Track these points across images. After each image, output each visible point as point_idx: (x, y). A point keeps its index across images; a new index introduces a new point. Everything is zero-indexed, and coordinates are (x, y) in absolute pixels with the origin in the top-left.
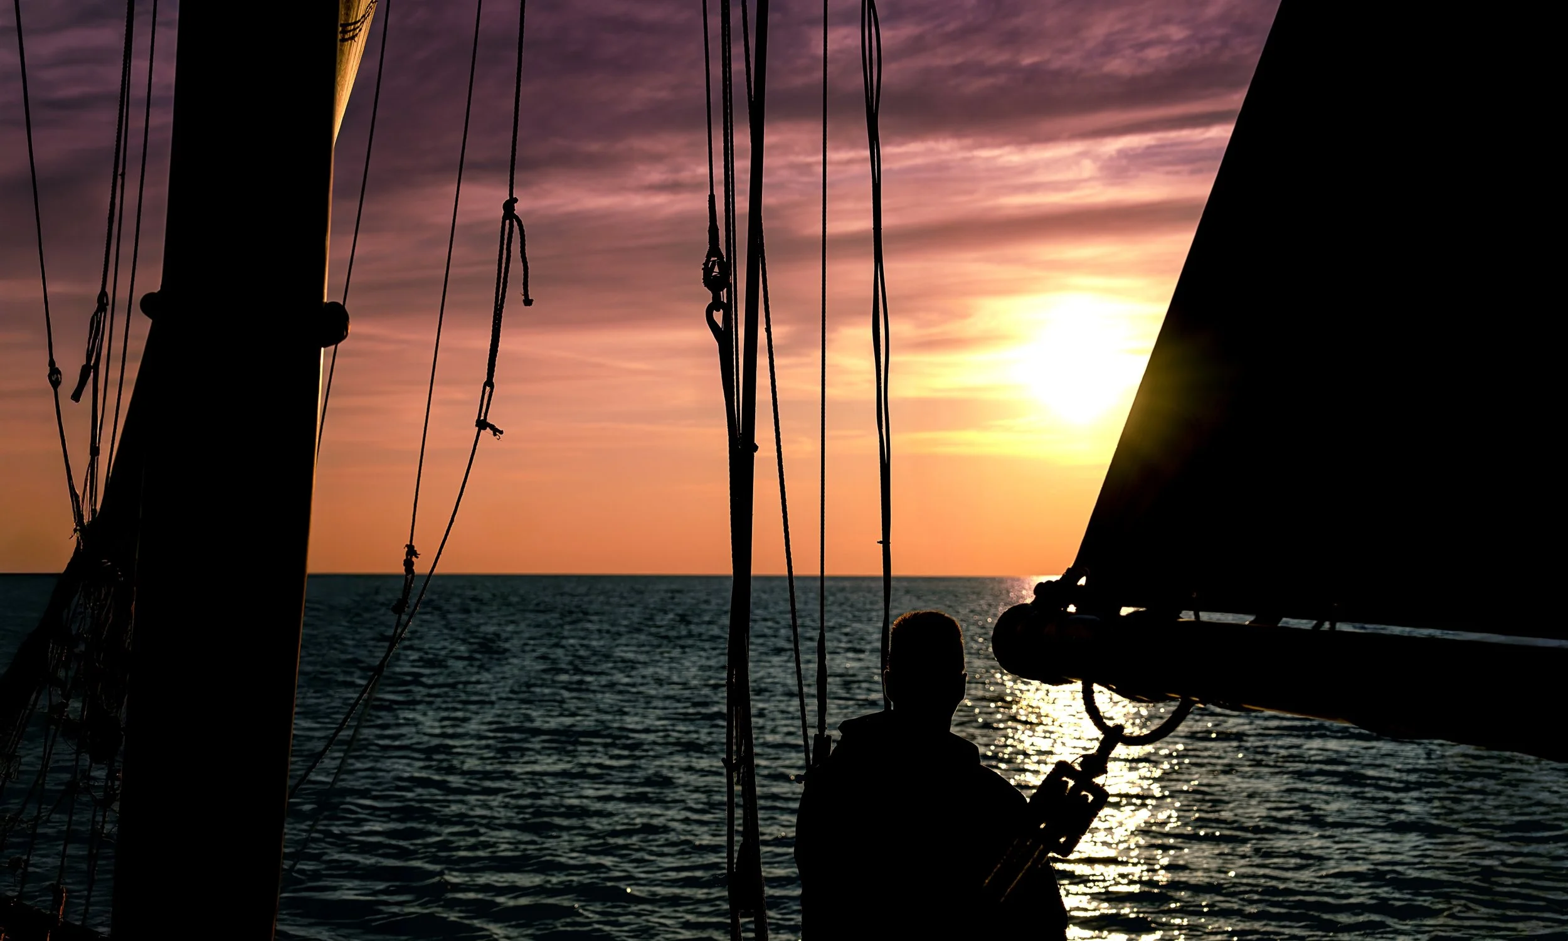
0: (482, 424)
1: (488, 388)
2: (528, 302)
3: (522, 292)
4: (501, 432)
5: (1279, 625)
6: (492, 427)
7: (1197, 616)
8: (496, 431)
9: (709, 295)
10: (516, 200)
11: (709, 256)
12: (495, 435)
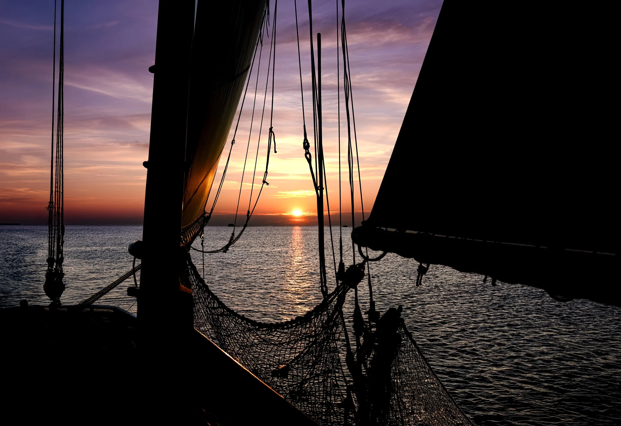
0: (264, 182)
1: (266, 173)
2: (276, 152)
3: (274, 149)
4: (269, 184)
5: (406, 232)
6: (267, 183)
7: (386, 229)
8: (268, 184)
9: (304, 150)
10: (272, 128)
11: (304, 141)
12: (267, 185)
